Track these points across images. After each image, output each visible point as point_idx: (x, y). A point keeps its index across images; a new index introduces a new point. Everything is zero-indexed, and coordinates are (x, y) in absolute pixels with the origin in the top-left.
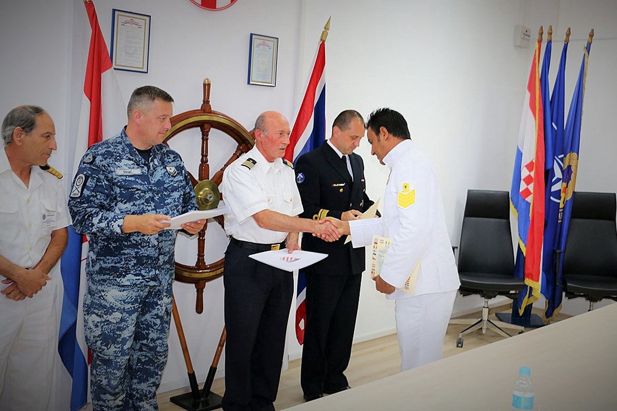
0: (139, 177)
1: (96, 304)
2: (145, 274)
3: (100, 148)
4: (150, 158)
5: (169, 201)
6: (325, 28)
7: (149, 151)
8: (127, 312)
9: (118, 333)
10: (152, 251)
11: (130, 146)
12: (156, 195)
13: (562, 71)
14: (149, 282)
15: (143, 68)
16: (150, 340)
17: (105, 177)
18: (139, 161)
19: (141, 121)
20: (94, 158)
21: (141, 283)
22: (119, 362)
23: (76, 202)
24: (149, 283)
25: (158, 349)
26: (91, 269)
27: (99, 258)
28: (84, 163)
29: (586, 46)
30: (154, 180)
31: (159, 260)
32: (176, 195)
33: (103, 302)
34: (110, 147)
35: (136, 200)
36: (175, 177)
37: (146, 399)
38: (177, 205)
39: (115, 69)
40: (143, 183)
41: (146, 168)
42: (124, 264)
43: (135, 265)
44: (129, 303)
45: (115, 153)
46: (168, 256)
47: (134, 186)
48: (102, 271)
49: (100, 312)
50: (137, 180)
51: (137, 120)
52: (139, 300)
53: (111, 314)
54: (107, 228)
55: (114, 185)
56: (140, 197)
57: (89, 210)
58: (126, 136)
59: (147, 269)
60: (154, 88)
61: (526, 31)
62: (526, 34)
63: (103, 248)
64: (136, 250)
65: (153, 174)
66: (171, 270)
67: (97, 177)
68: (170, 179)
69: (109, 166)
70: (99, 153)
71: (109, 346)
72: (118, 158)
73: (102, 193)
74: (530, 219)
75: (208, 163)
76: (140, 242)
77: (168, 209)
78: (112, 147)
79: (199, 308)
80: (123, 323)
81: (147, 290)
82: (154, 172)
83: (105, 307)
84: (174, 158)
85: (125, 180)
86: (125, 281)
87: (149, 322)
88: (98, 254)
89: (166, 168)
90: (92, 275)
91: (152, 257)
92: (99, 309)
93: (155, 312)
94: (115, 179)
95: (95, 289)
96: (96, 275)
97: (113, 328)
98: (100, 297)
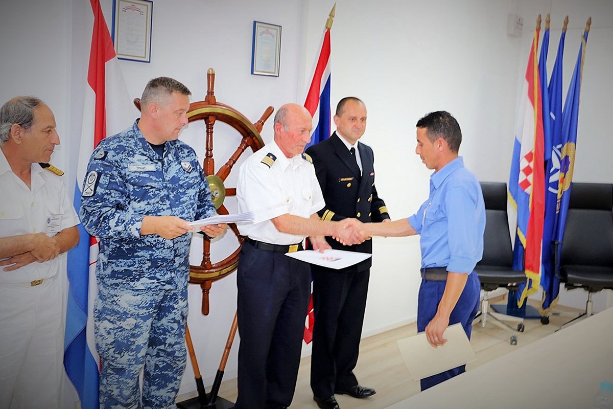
0: (153, 173)
1: (109, 310)
2: (160, 278)
3: (111, 143)
4: (164, 153)
5: (184, 199)
6: (330, 15)
7: (163, 146)
8: (142, 318)
9: (132, 340)
10: (167, 253)
11: (142, 140)
12: (171, 192)
13: (560, 59)
14: (164, 285)
15: (145, 57)
16: (167, 345)
17: (118, 173)
18: (153, 156)
19: (157, 116)
20: (106, 153)
21: (157, 286)
22: (133, 371)
23: (90, 202)
24: (165, 287)
25: (177, 354)
26: (102, 272)
27: (111, 261)
28: (95, 159)
29: (583, 35)
30: (168, 177)
31: (174, 262)
32: (192, 192)
33: (116, 308)
34: (122, 141)
35: (150, 198)
36: (190, 173)
37: (166, 405)
38: (193, 203)
39: (119, 58)
40: (157, 180)
41: (160, 164)
42: (138, 267)
43: (149, 268)
44: (143, 308)
45: (128, 147)
46: (184, 257)
47: (149, 184)
48: (114, 275)
49: (113, 318)
50: (151, 177)
51: (153, 115)
52: (154, 305)
53: (124, 320)
54: (125, 232)
55: (127, 182)
56: (155, 195)
57: (104, 210)
58: (138, 129)
59: (162, 272)
60: (171, 80)
61: (520, 20)
62: (519, 23)
63: (115, 250)
64: (150, 252)
65: (167, 170)
66: (186, 272)
67: (110, 173)
68: (185, 176)
69: (122, 162)
70: (111, 148)
71: (122, 354)
72: (131, 153)
73: (116, 190)
74: (530, 210)
75: (213, 158)
76: (154, 243)
77: (183, 208)
78: (124, 141)
79: (205, 310)
80: (137, 329)
81: (162, 293)
82: (168, 168)
83: (117, 313)
84: (188, 152)
85: (139, 177)
86: (139, 285)
87: (166, 327)
88: (110, 257)
89: (180, 164)
90: (103, 278)
91: (167, 259)
92: (112, 315)
93: (171, 316)
94: (128, 175)
95: (107, 293)
96: (108, 279)
97: (126, 335)
98: (112, 302)
